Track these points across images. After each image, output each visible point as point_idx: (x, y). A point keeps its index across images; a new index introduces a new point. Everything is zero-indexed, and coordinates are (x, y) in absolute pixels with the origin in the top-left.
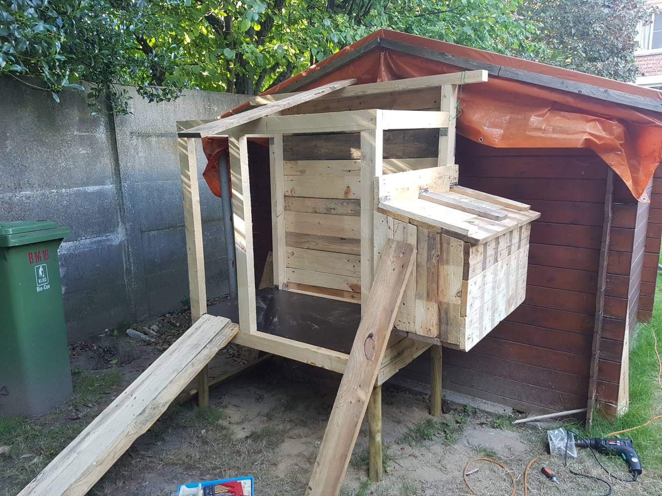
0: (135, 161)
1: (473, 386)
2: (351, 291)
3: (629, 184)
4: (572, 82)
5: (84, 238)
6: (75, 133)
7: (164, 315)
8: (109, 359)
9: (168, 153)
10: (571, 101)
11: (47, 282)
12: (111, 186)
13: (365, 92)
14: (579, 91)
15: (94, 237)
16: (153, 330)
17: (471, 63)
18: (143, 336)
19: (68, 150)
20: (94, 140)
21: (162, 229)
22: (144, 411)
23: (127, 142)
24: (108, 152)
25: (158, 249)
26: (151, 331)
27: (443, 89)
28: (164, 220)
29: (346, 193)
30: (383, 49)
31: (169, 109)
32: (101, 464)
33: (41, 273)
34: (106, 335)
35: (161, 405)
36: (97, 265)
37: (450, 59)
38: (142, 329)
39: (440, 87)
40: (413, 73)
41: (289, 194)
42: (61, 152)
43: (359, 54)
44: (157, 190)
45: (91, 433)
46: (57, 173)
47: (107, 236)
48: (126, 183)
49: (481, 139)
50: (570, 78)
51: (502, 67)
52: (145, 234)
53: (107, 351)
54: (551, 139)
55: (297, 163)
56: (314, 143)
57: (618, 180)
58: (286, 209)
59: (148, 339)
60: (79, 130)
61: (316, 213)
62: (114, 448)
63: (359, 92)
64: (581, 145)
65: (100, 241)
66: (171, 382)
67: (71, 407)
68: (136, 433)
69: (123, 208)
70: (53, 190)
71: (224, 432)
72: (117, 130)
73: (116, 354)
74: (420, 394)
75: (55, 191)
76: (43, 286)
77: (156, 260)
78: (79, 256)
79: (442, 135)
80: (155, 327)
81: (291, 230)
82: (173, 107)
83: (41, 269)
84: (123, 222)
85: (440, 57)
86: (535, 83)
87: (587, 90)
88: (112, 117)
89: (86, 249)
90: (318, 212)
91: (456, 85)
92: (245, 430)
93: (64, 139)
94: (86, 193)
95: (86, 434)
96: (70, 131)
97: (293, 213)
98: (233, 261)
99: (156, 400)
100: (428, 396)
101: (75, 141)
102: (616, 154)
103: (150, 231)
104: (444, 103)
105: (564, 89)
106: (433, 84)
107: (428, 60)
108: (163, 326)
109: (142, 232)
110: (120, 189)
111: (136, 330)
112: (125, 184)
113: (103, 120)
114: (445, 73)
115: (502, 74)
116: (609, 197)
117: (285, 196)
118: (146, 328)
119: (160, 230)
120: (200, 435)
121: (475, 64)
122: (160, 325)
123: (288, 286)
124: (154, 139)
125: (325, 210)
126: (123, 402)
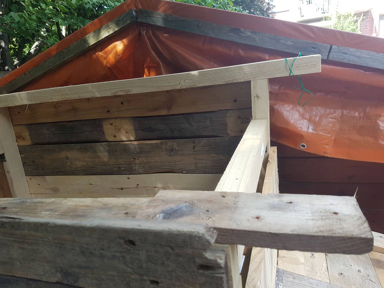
13: (128, 91)
17: (284, 42)
27: (253, 87)
30: (143, 26)
39: (249, 82)
40: (198, 63)
49: (303, 146)
51: (334, 47)
56: (63, 155)
63: (118, 91)
85: (232, 34)
104: (257, 106)
115: (332, 57)
121: (289, 43)
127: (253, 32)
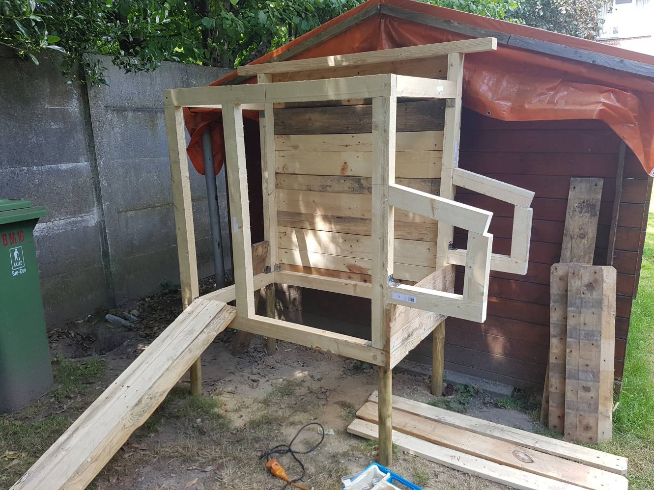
0: (110, 136)
1: (473, 366)
2: (349, 271)
3: (641, 158)
4: (587, 52)
5: (58, 219)
6: (46, 106)
7: (144, 300)
8: (88, 347)
9: (145, 129)
10: (584, 70)
11: (23, 265)
12: (86, 163)
13: (365, 60)
14: (593, 61)
15: (68, 218)
16: (133, 315)
17: (479, 31)
18: (123, 321)
19: (39, 125)
20: (66, 114)
21: (140, 209)
22: (140, 401)
23: (102, 116)
24: (82, 127)
25: (135, 230)
26: (132, 317)
27: (450, 58)
28: (142, 199)
29: (343, 169)
30: (383, 16)
31: (145, 82)
32: (96, 460)
33: (16, 256)
34: (84, 321)
35: (158, 395)
36: (72, 248)
37: (456, 27)
38: (122, 314)
39: (446, 56)
40: (416, 41)
41: (280, 171)
42: (31, 126)
43: (357, 21)
44: (134, 167)
45: (80, 427)
46: (28, 149)
47: (82, 217)
48: (101, 160)
49: (489, 113)
50: (584, 48)
51: (512, 35)
52: (122, 214)
53: (86, 337)
54: (564, 110)
55: (289, 138)
56: (307, 116)
57: (630, 153)
58: (278, 186)
59: (129, 324)
60: (50, 103)
61: (310, 190)
62: (110, 442)
63: (358, 61)
64: (596, 116)
65: (75, 222)
66: (167, 369)
67: (53, 400)
68: (133, 425)
69: (99, 188)
70: (24, 168)
71: (221, 421)
72: (91, 103)
73: (94, 341)
74: (420, 374)
75: (26, 169)
76: (18, 270)
77: (134, 242)
78: (53, 238)
79: (449, 107)
80: (135, 312)
81: (284, 208)
82: (149, 80)
83: (16, 252)
84: (100, 202)
85: (444, 24)
86: (547, 53)
87: (602, 60)
88: (85, 90)
89: (61, 231)
90: (312, 189)
91: (462, 53)
92: (242, 418)
93: (34, 112)
94: (59, 170)
95: (75, 429)
96: (41, 104)
97: (286, 191)
98: (219, 243)
99: (153, 389)
100: (428, 376)
101: (46, 115)
102: (629, 127)
103: (128, 211)
104: (451, 72)
105: (578, 59)
106: (439, 52)
107: (432, 28)
108: (144, 311)
109: (119, 212)
110: (95, 167)
111: (116, 315)
112: (101, 162)
113: (76, 94)
114: (449, 41)
115: (511, 42)
116: (621, 171)
117: (276, 173)
118: (126, 313)
119: (138, 210)
120: (195, 425)
121: (483, 32)
122: (140, 309)
123: (280, 267)
124: (130, 114)
125: (321, 188)
126: (113, 393)
127: (459, 23)
